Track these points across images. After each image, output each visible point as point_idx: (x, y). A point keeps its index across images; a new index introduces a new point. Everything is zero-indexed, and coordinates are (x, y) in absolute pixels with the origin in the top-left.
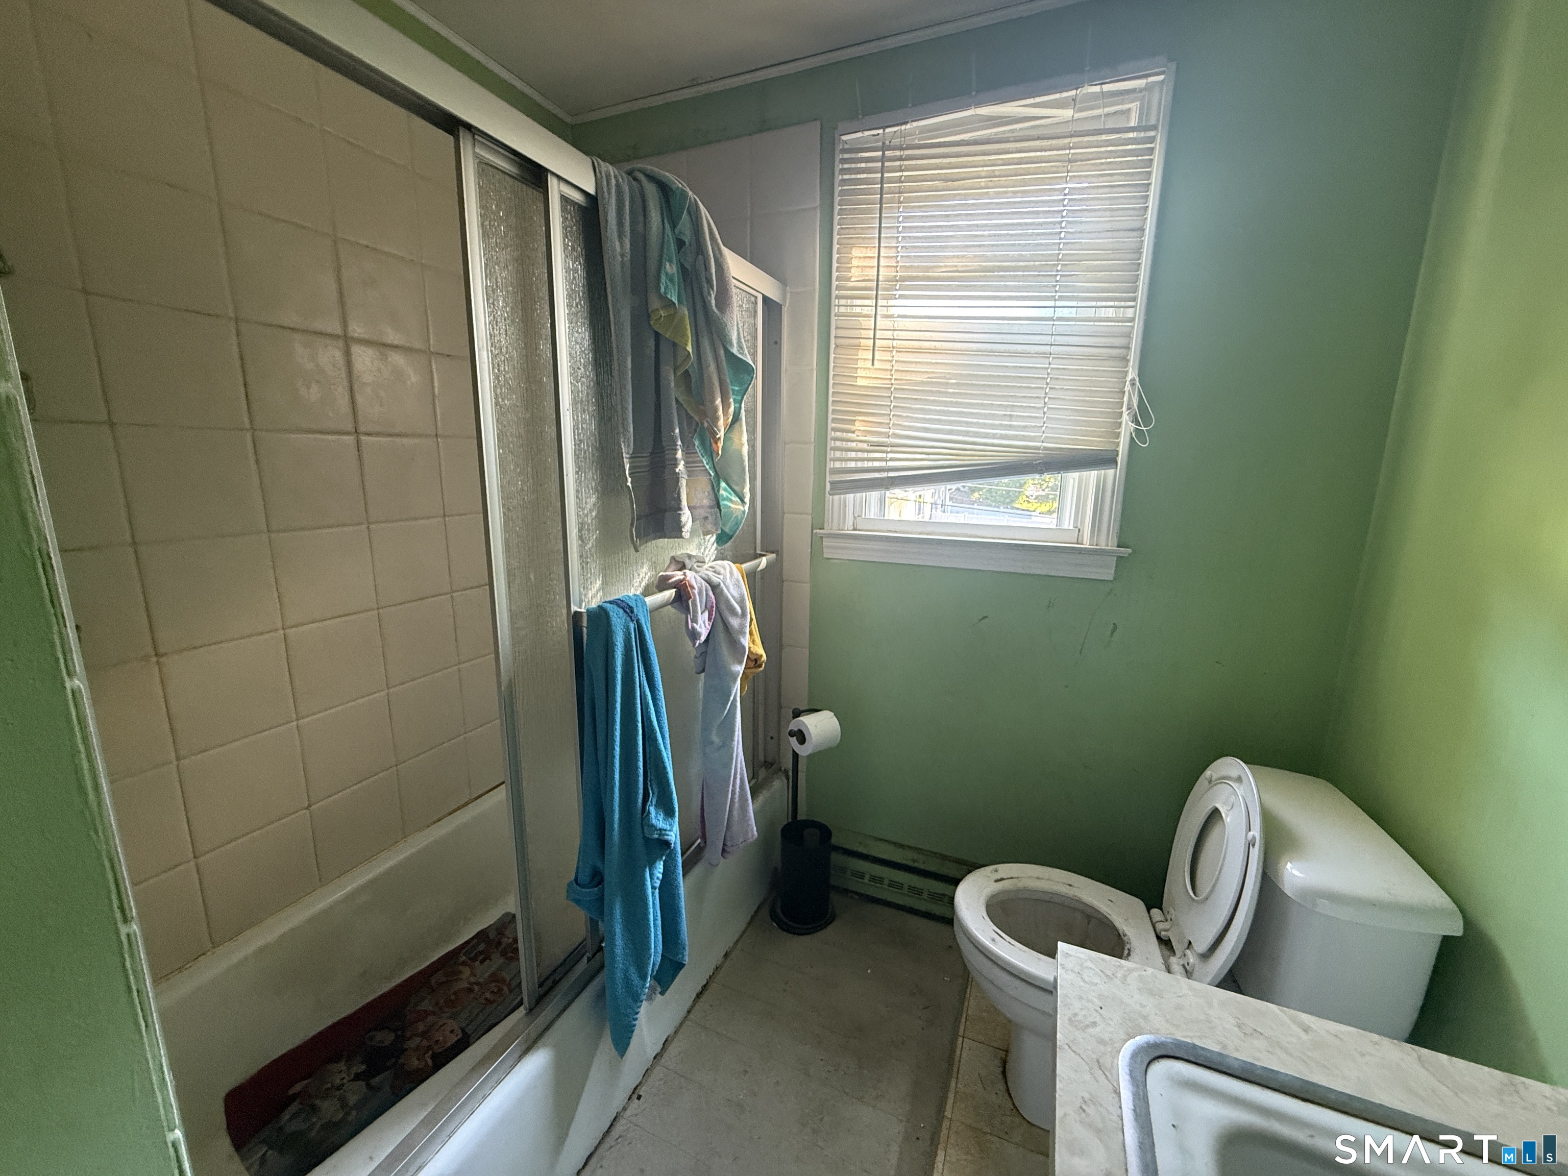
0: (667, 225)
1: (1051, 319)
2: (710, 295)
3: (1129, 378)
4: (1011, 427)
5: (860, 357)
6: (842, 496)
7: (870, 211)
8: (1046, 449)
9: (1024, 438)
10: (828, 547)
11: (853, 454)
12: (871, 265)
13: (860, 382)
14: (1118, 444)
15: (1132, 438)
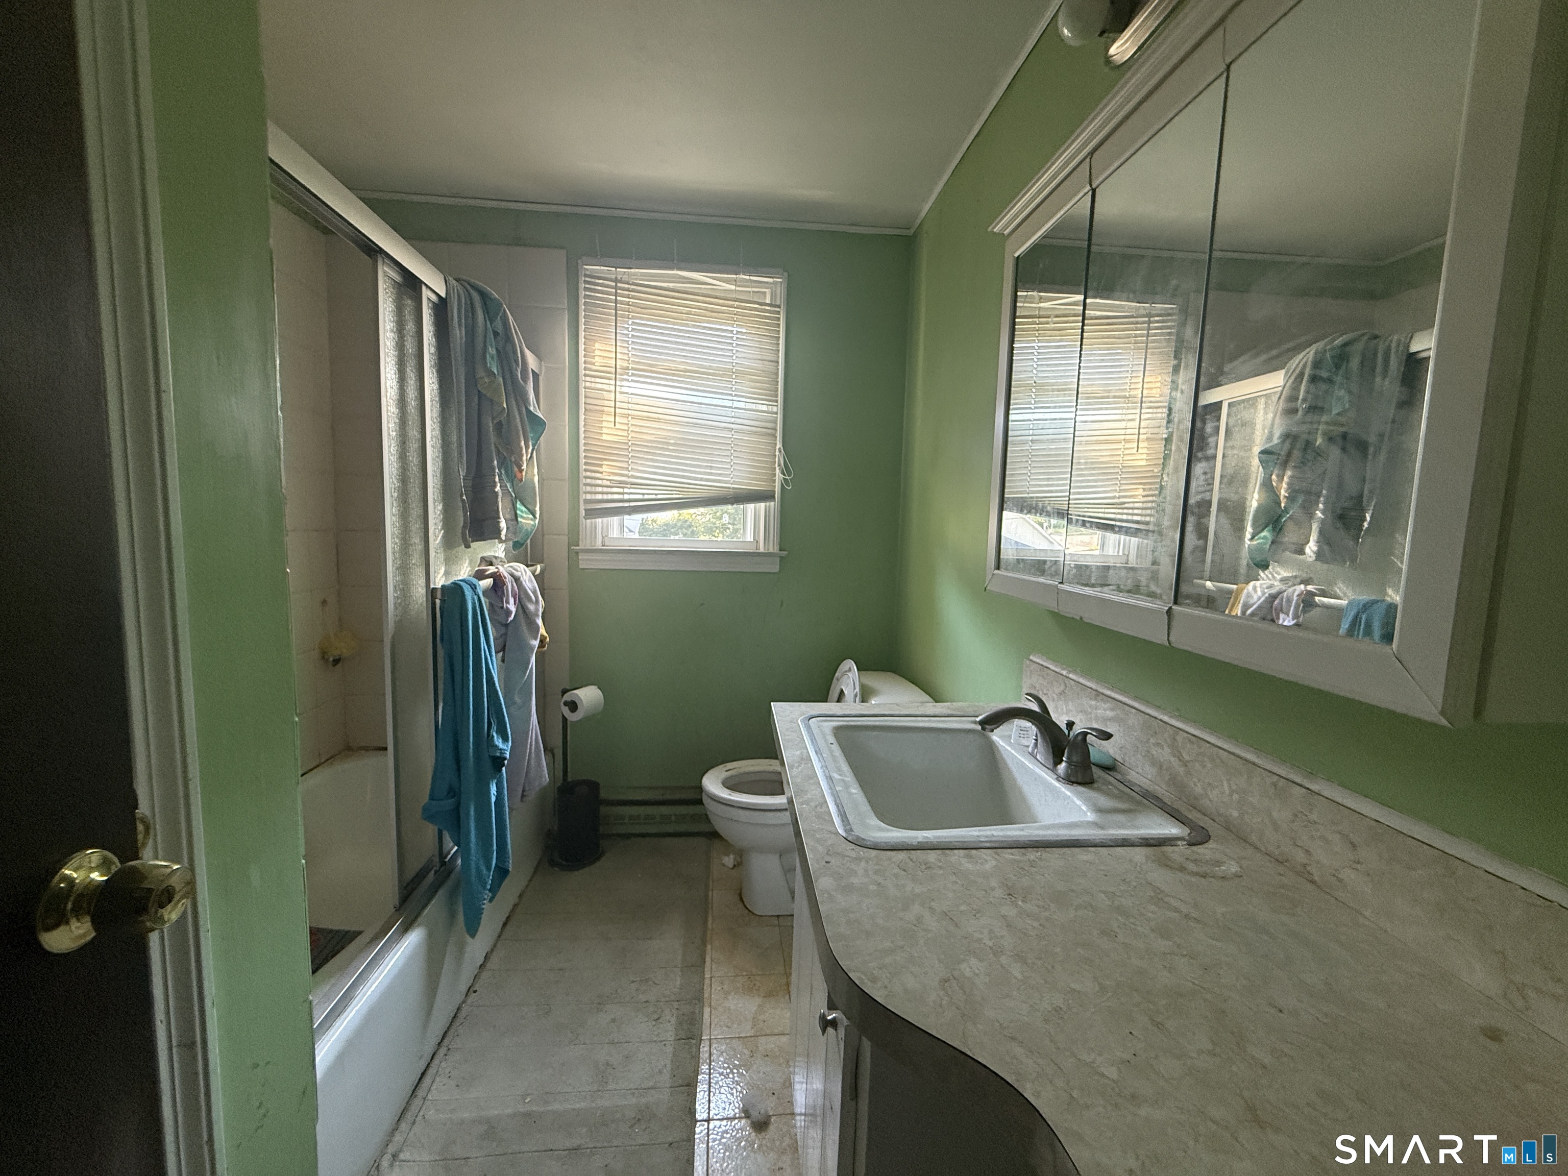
0: (488, 322)
1: (731, 407)
2: (517, 370)
3: (778, 447)
4: (711, 474)
5: (604, 419)
6: (593, 520)
7: (608, 320)
8: (734, 488)
9: (719, 481)
10: (583, 560)
11: (600, 489)
12: (610, 356)
13: (605, 437)
14: (775, 486)
15: (782, 484)
